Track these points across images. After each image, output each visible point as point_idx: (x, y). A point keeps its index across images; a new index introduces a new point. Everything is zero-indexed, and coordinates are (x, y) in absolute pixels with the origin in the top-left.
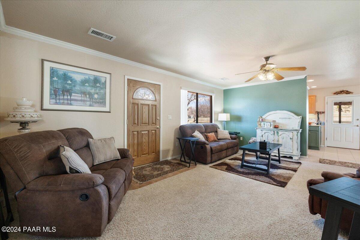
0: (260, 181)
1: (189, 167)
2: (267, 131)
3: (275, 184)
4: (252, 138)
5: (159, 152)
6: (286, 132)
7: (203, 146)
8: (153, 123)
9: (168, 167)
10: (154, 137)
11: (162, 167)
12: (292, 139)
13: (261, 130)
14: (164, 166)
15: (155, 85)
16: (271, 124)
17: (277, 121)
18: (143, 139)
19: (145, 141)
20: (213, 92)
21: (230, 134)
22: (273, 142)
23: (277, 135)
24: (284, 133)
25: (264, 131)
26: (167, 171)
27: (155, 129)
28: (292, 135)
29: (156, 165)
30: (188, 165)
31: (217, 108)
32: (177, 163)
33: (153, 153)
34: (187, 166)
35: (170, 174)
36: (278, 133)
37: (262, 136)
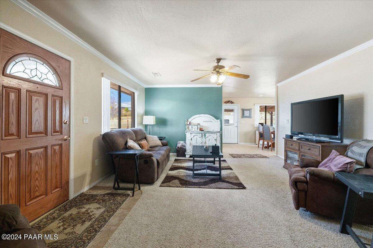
0: (224, 189)
1: (133, 196)
2: (196, 135)
3: (236, 187)
4: (180, 142)
5: (68, 183)
6: (212, 134)
7: (148, 159)
8: (55, 132)
9: (95, 207)
10: (57, 158)
11: (84, 210)
12: (216, 140)
13: (191, 134)
14: (87, 206)
15: (61, 59)
16: (198, 127)
17: (201, 124)
18: (33, 165)
19: (37, 168)
20: (136, 89)
21: (160, 140)
22: (201, 145)
23: (205, 137)
24: (210, 135)
25: (193, 135)
26: (101, 215)
27: (60, 142)
28: (216, 137)
29: (66, 210)
30: (130, 192)
31: (140, 109)
32: (108, 194)
33: (57, 188)
34: (128, 195)
35: (113, 220)
36: (205, 135)
37: (191, 140)
